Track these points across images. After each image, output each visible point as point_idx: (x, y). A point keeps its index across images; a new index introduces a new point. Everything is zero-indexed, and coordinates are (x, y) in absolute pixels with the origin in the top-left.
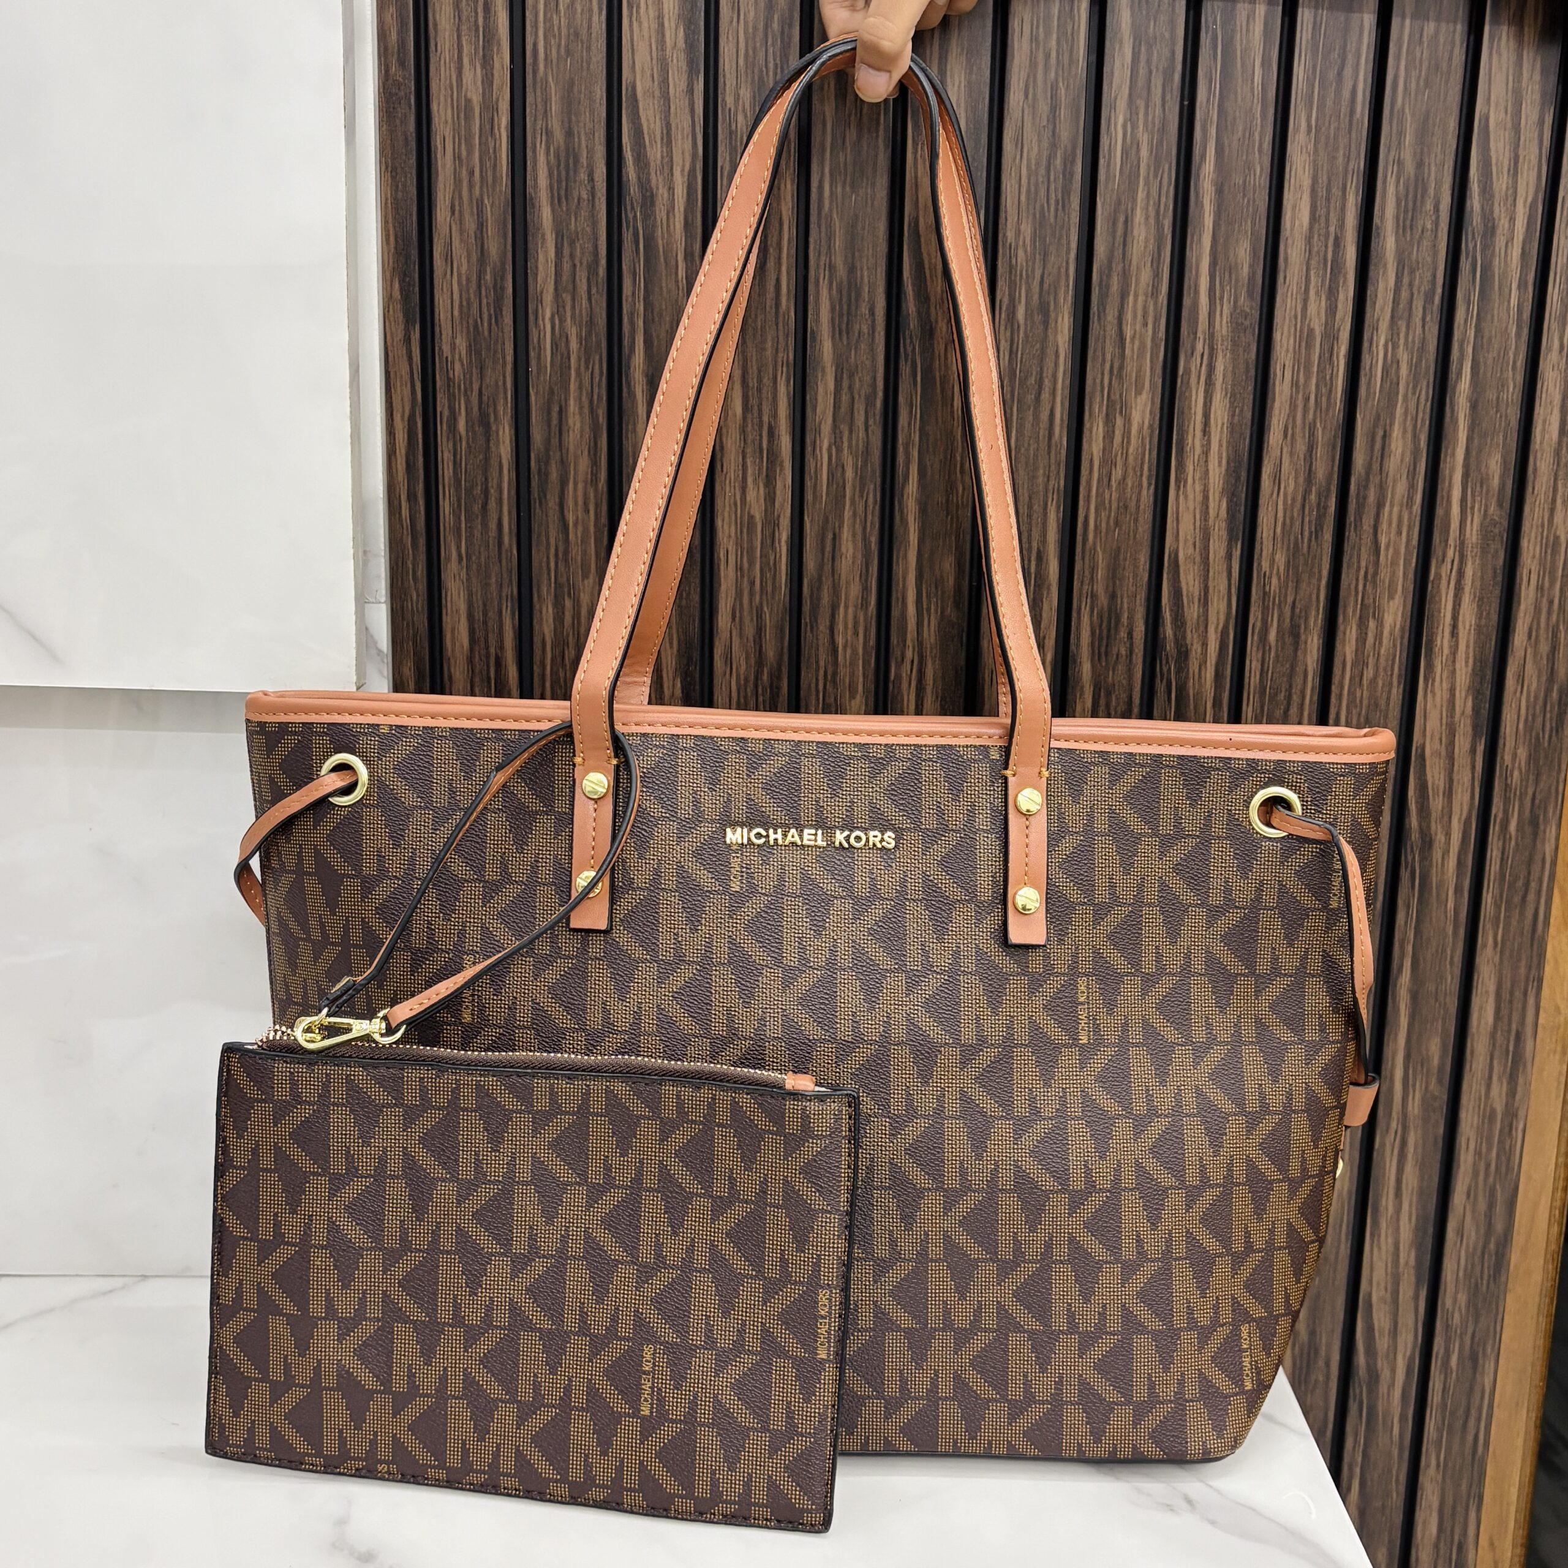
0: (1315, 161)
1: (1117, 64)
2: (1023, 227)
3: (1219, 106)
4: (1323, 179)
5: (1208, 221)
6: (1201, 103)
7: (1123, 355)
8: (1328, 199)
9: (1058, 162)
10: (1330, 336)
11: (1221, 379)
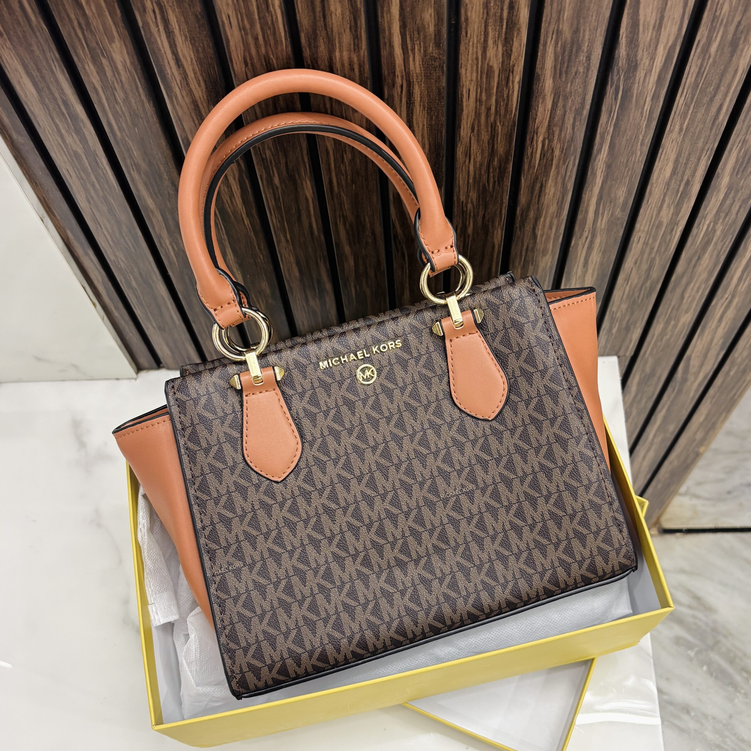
0: (681, 146)
1: (540, 109)
2: (471, 194)
3: (615, 125)
4: (685, 155)
5: (599, 181)
6: (602, 124)
7: (535, 242)
8: (686, 164)
9: (496, 163)
10: (673, 223)
11: (598, 245)
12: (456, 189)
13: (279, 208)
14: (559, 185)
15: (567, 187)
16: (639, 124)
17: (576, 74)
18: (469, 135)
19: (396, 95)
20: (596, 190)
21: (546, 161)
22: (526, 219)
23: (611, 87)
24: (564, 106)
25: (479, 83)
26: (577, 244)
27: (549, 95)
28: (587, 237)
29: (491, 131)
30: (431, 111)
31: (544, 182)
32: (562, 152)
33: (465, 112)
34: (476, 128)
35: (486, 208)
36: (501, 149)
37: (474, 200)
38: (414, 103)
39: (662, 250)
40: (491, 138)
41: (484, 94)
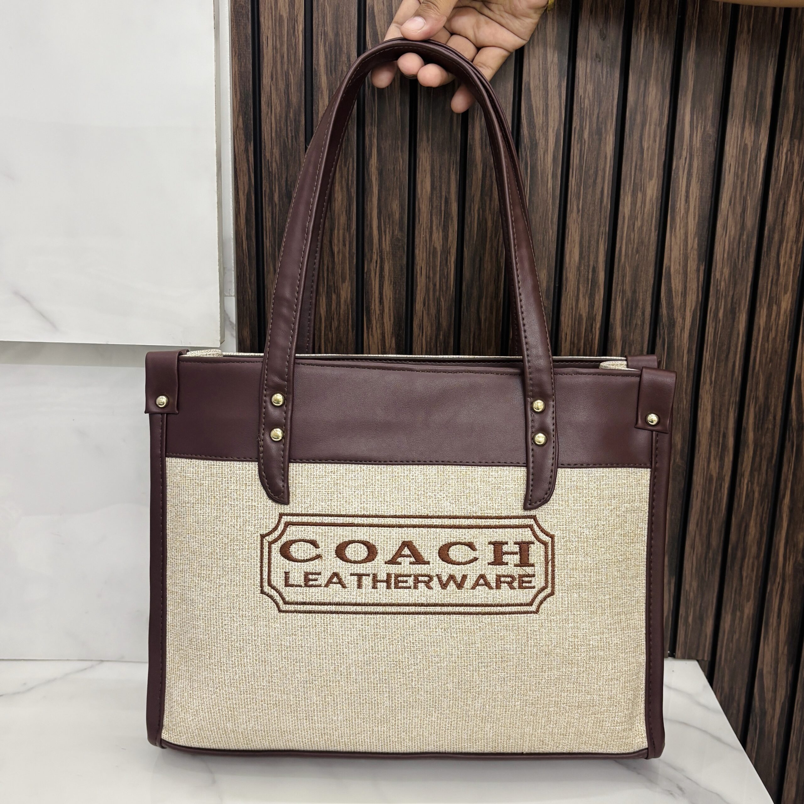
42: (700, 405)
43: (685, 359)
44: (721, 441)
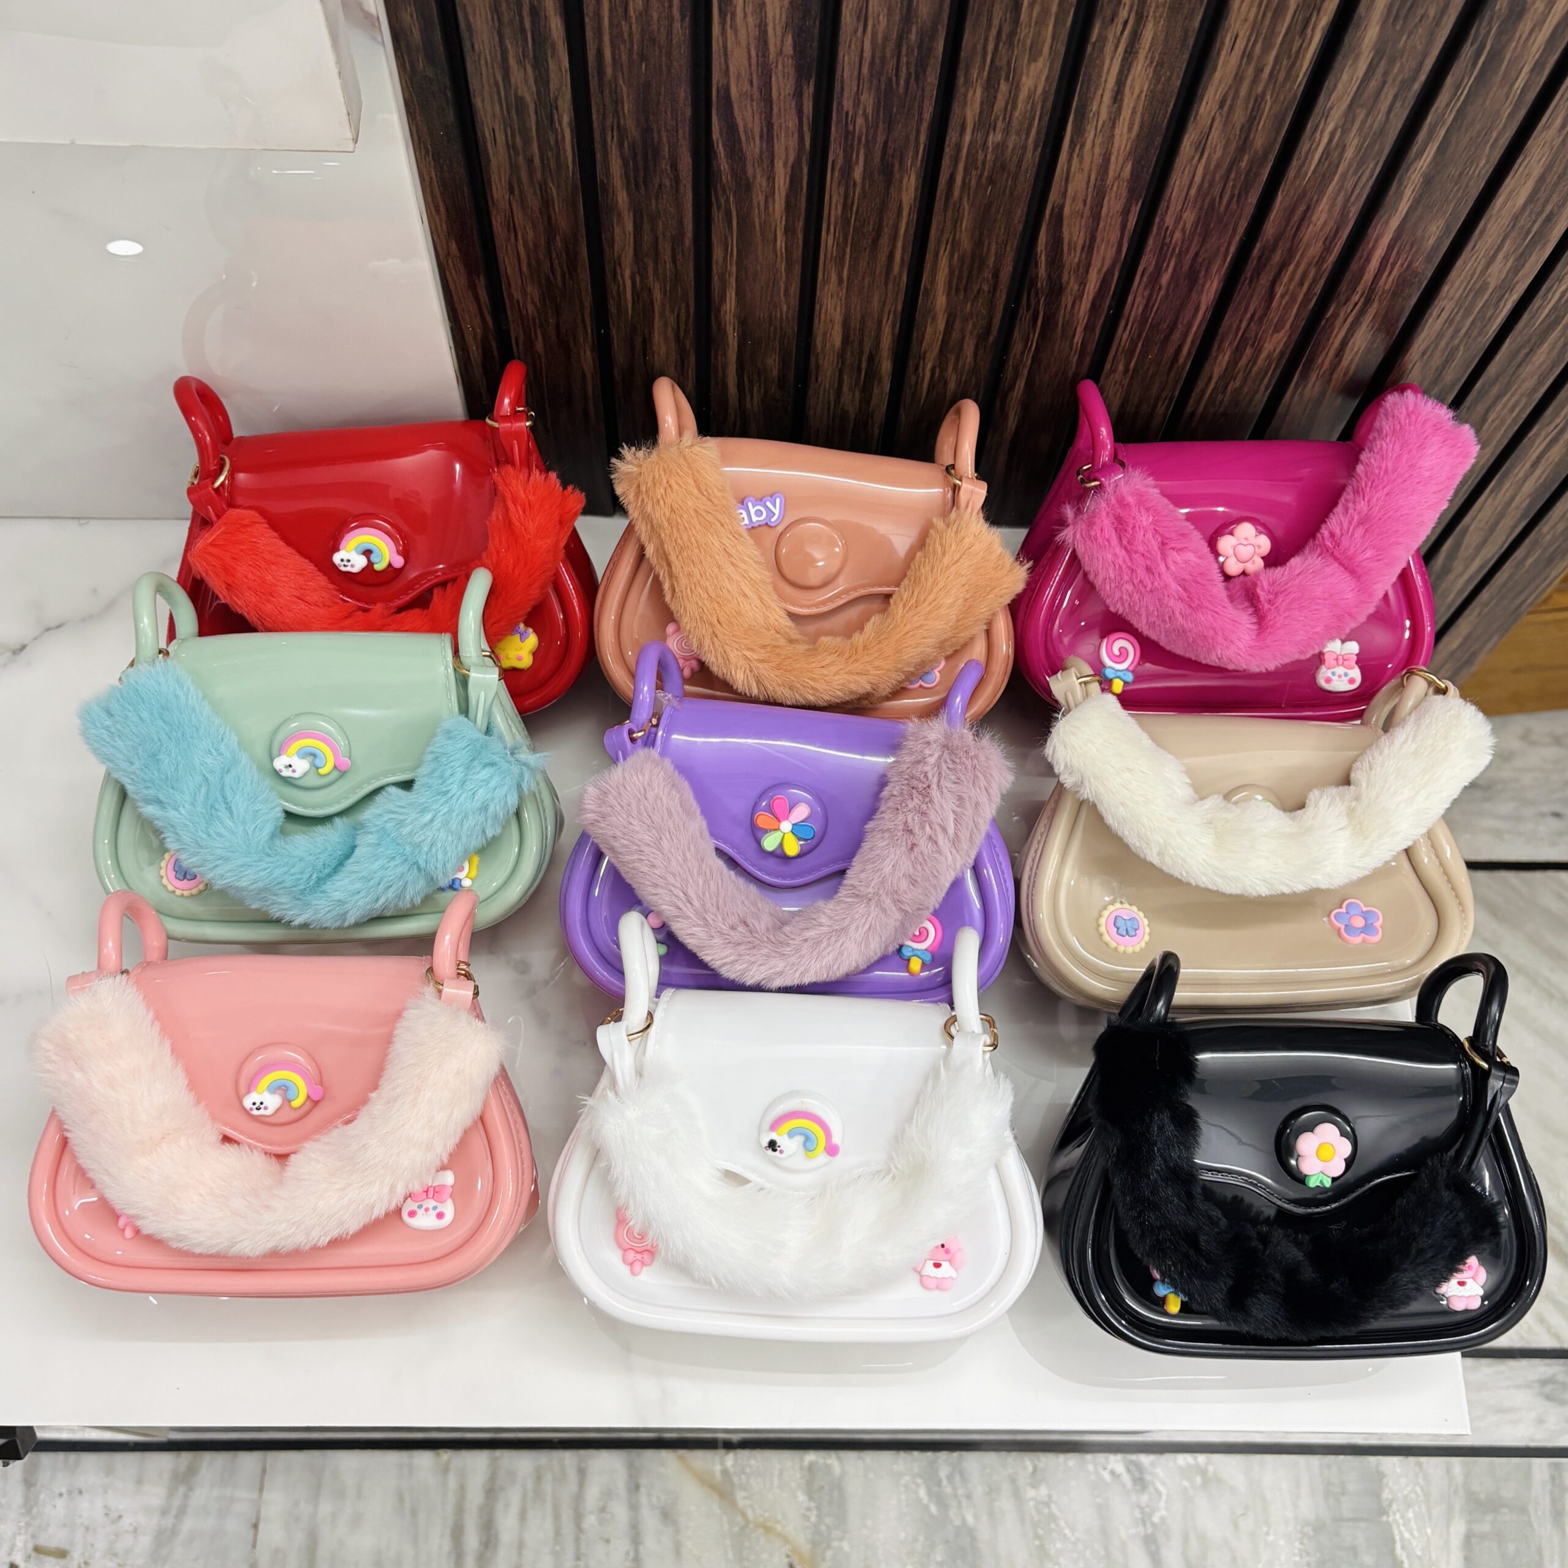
12: (1163, 204)
13: (846, 221)
14: (1338, 209)
15: (1349, 212)
16: (1498, 111)
17: (1421, 21)
18: (1213, 113)
19: (1111, 37)
20: (1395, 223)
21: (1329, 165)
22: (1265, 266)
23: (1472, 45)
24: (1386, 74)
25: (1258, 25)
26: (1335, 315)
27: (1366, 53)
28: (1356, 304)
29: (1253, 108)
30: (1162, 67)
31: (1313, 202)
32: (1359, 152)
33: (1218, 75)
34: (1228, 102)
35: (1203, 243)
36: (1259, 140)
37: (1188, 226)
38: (1137, 52)
39: (1476, 332)
40: (1248, 121)
41: (1259, 45)
42: (1516, 166)
43: (1520, 84)
44: (1535, 229)
